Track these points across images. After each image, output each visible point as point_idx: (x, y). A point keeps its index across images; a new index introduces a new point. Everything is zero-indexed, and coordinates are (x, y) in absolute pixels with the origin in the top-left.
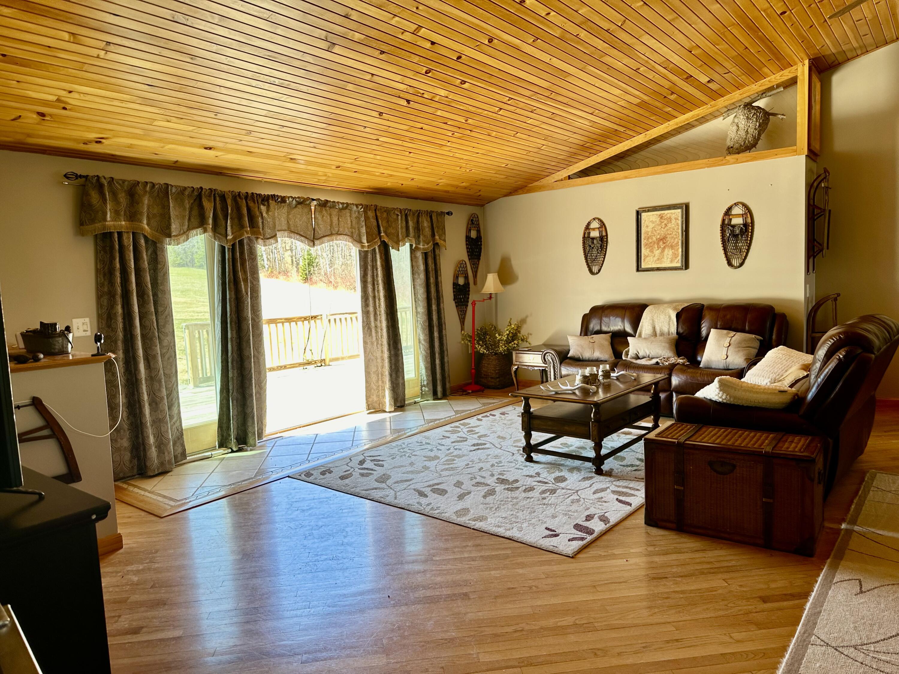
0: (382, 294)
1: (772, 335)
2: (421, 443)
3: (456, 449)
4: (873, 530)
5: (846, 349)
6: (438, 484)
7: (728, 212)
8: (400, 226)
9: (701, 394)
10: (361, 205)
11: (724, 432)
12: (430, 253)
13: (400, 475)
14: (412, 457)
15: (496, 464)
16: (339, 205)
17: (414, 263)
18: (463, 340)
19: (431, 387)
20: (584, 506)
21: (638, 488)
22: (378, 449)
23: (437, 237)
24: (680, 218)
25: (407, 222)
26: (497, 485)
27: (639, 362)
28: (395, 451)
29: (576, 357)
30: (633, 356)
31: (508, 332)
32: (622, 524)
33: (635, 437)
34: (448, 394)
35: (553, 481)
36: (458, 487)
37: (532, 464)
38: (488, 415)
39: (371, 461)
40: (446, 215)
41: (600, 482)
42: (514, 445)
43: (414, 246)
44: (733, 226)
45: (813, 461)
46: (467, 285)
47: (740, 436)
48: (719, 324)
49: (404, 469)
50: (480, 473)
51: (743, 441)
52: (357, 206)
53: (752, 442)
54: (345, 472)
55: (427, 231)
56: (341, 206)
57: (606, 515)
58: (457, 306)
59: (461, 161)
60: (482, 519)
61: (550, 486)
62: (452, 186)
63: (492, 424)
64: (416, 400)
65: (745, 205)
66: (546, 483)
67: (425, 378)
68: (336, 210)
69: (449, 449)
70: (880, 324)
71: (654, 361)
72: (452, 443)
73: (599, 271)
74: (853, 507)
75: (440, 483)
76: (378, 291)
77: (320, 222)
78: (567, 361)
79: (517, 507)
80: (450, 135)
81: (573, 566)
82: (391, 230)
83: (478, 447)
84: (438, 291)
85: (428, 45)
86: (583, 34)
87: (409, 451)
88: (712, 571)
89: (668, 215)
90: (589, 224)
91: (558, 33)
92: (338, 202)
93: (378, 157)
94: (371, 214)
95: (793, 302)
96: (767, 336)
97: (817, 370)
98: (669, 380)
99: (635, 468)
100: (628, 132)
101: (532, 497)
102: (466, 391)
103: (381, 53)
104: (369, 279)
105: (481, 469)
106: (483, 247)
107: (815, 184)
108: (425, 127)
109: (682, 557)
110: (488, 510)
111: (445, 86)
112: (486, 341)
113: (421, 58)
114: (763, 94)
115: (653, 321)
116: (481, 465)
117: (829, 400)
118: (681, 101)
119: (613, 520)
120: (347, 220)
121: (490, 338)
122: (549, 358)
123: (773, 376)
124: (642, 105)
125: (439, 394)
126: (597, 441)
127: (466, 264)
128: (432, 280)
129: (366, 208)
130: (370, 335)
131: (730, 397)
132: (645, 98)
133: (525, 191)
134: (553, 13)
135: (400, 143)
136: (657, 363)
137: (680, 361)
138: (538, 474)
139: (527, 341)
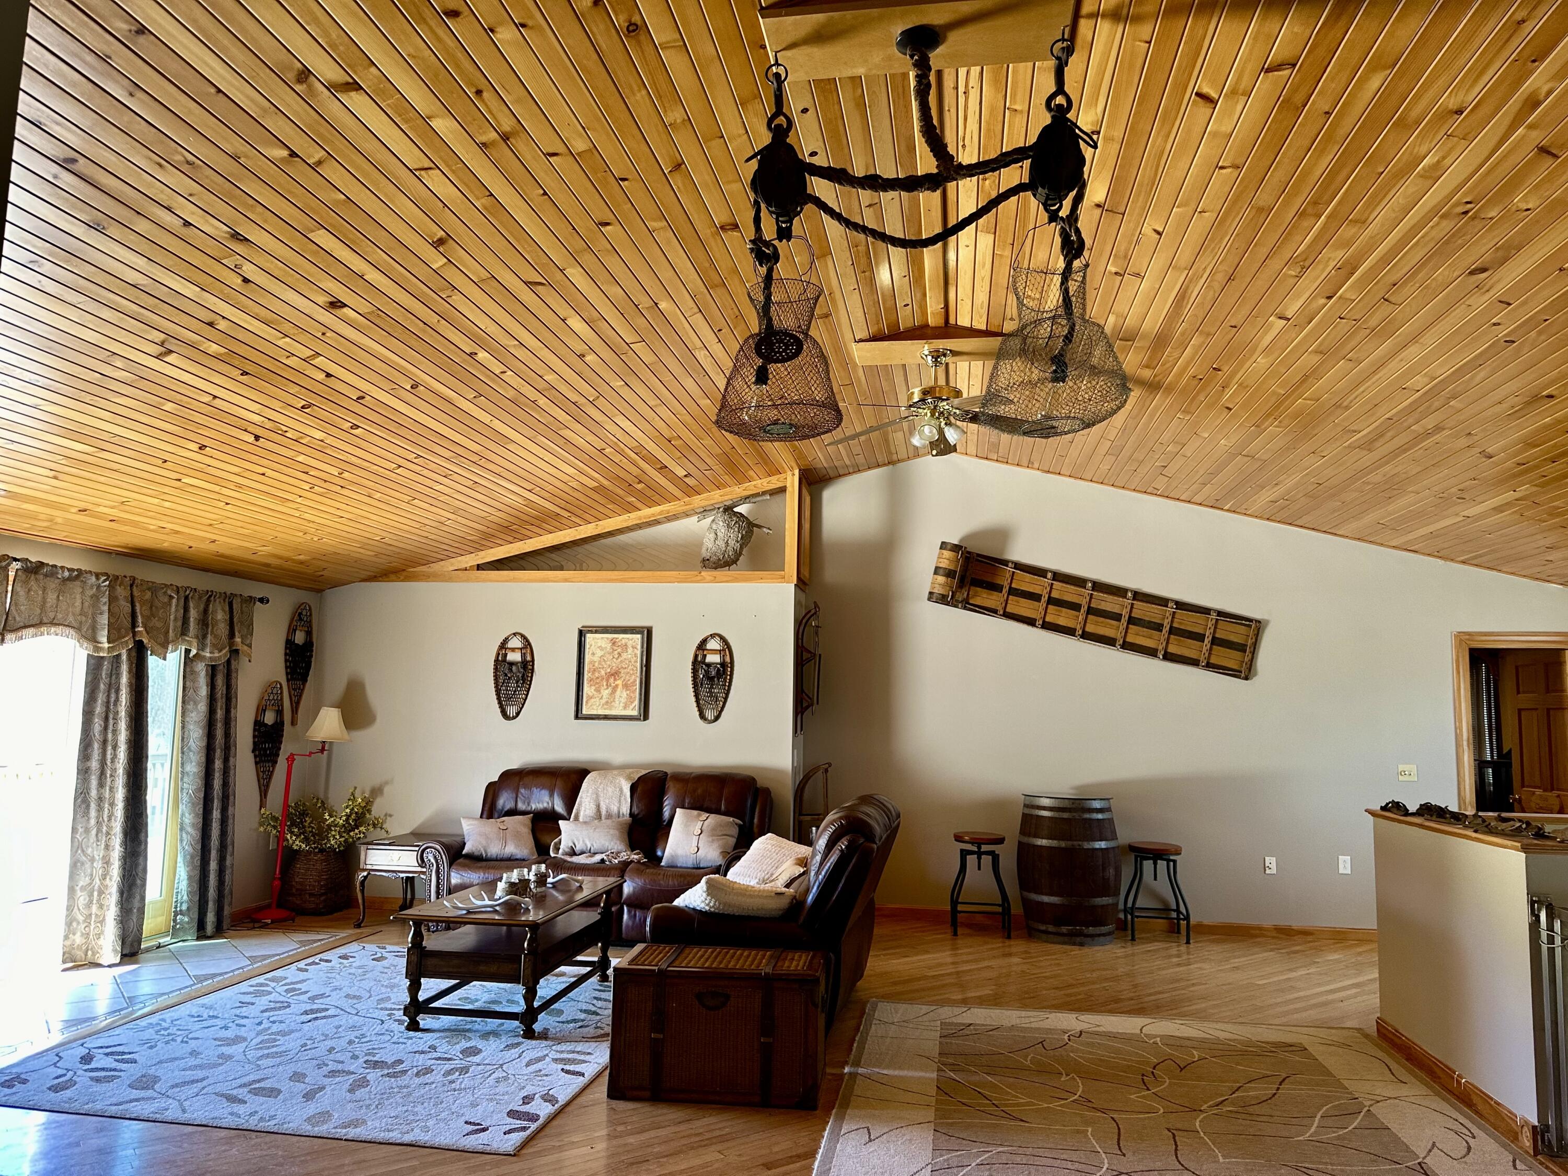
0: (123, 736)
1: (753, 818)
2: (199, 1016)
3: (274, 1022)
4: (877, 1070)
5: (848, 837)
6: (259, 1081)
7: (702, 645)
8: (172, 617)
9: (679, 902)
10: (106, 574)
11: (712, 952)
12: (221, 667)
13: (176, 1073)
14: (190, 1041)
15: (357, 1040)
16: (63, 572)
17: (188, 683)
18: (261, 824)
19: (196, 916)
20: (516, 1084)
21: (589, 1051)
22: (111, 1033)
23: (238, 640)
24: (639, 647)
25: (186, 609)
26: (368, 1071)
27: (575, 859)
28: (149, 1034)
29: (476, 853)
30: (567, 850)
31: (348, 811)
32: (575, 1102)
33: (573, 980)
34: (225, 927)
35: (461, 1056)
36: (298, 1081)
37: (419, 1034)
38: (317, 961)
39: (107, 1054)
40: (258, 603)
41: (533, 1049)
42: (379, 1006)
43: (194, 652)
44: (709, 665)
45: (817, 981)
46: (278, 726)
47: (732, 957)
48: (687, 801)
49: (182, 1064)
50: (332, 1056)
51: (737, 963)
52: (97, 576)
53: (748, 963)
54: (57, 1078)
55: (222, 629)
56: (67, 574)
57: (551, 1092)
58: (256, 763)
59: (311, 525)
60: (355, 1123)
61: (457, 1063)
62: (280, 558)
63: (329, 975)
64: (161, 941)
65: (722, 638)
66: (450, 1059)
67: (185, 898)
68: (57, 581)
69: (260, 1023)
70: (879, 807)
71: (598, 858)
72: (262, 1012)
73: (518, 714)
74: (855, 1045)
75: (263, 1079)
76: (115, 732)
77: (22, 599)
78: (461, 860)
79: (411, 1099)
80: (307, 488)
81: (516, 1166)
82: (155, 622)
83: (314, 1016)
84: (227, 735)
85: (321, 376)
86: (542, 401)
87: (179, 1033)
88: (703, 1143)
89: (623, 641)
90: (506, 641)
91: (511, 394)
92: (62, 567)
93: (167, 504)
94: (122, 592)
95: (779, 772)
96: (747, 819)
97: (818, 864)
98: (620, 887)
99: (580, 1024)
100: (573, 519)
101: (433, 1083)
102: (259, 921)
103: (242, 374)
104: (99, 709)
105: (331, 1050)
106: (313, 659)
107: (804, 621)
108: (269, 473)
109: (662, 1132)
110: (364, 1110)
111: (325, 428)
112: (304, 827)
113: (303, 390)
114: (746, 499)
115: (598, 796)
116: (329, 1044)
117: (831, 903)
118: (649, 493)
119: (562, 1099)
120: (77, 598)
121: (311, 822)
122: (430, 857)
123: (761, 875)
124: (600, 489)
125: (210, 928)
126: (531, 984)
127: (281, 688)
128: (220, 714)
129: (114, 580)
130: (86, 813)
131: (720, 904)
132: (605, 483)
133: (402, 578)
134: (509, 373)
135: (217, 488)
136: (603, 861)
137: (635, 857)
138: (433, 1048)
139: (381, 828)
